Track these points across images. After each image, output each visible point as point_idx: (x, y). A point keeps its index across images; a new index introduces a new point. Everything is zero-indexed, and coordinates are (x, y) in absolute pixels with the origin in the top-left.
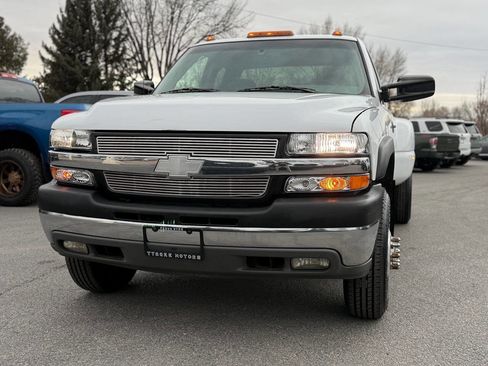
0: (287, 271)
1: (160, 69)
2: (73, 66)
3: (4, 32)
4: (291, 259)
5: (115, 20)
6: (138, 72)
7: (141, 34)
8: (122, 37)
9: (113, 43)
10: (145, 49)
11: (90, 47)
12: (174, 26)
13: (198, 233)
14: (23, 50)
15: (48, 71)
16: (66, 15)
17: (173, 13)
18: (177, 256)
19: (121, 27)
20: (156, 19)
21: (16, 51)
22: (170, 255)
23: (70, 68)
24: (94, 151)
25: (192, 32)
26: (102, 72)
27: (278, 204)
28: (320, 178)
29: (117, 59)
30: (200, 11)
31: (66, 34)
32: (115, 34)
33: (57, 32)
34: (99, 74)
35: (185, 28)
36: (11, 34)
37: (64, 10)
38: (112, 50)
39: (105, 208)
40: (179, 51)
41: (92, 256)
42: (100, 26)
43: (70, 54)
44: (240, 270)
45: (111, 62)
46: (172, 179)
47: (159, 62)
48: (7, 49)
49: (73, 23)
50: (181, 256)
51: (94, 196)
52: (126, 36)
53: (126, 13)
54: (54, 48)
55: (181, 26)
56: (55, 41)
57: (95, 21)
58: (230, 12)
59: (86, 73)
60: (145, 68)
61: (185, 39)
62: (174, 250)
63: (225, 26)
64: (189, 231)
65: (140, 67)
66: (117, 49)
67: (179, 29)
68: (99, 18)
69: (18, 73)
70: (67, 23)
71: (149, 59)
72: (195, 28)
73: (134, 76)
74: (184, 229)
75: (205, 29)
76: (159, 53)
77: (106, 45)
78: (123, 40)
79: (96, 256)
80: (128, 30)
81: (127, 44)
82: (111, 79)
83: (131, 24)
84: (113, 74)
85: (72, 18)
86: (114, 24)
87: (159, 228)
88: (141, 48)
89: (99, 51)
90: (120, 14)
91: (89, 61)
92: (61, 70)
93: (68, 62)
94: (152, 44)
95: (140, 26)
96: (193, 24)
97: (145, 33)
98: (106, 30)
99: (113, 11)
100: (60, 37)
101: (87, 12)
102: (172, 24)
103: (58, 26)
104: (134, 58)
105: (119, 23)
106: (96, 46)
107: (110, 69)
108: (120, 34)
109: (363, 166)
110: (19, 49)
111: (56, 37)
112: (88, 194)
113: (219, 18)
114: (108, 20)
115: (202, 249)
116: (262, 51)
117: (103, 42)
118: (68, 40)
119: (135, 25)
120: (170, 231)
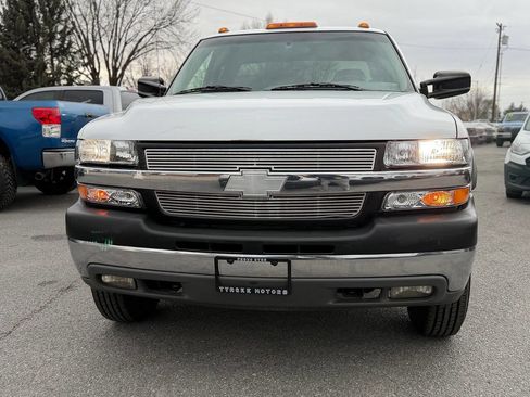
0: (384, 301)
1: (107, 62)
2: (18, 60)
5: (60, 13)
6: (85, 65)
7: (85, 27)
8: (68, 30)
9: (58, 36)
10: (91, 42)
11: (34, 41)
12: (120, 20)
13: (286, 264)
16: (7, 8)
17: (119, 6)
18: (257, 291)
19: (66, 21)
20: (102, 13)
22: (248, 290)
23: (14, 62)
24: (141, 166)
25: (138, 25)
26: (48, 66)
27: (381, 225)
28: (423, 193)
29: (63, 52)
30: (146, 5)
31: (8, 25)
32: (60, 28)
34: (45, 67)
35: (132, 21)
37: (5, 3)
38: (57, 43)
39: (162, 237)
40: (126, 44)
41: (140, 292)
42: (45, 19)
43: (14, 48)
44: (331, 303)
45: (57, 55)
46: (247, 199)
47: (106, 56)
49: (15, 15)
50: (263, 291)
51: (146, 221)
52: (72, 29)
53: (70, 6)
55: (127, 20)
57: (38, 14)
59: (31, 67)
60: (91, 62)
61: (131, 33)
62: (253, 285)
63: (171, 20)
64: (274, 262)
65: (86, 60)
66: (63, 42)
67: (125, 23)
68: (43, 11)
70: (9, 16)
71: (96, 52)
72: (141, 22)
73: (81, 69)
74: (268, 260)
75: (151, 23)
76: (106, 46)
77: (51, 38)
78: (69, 33)
79: (147, 291)
80: (73, 23)
81: (73, 38)
82: (58, 72)
83: (75, 16)
84: (59, 68)
85: (14, 10)
86: (59, 17)
87: (236, 259)
88: (87, 41)
89: (45, 43)
90: (64, 7)
91: (34, 54)
92: (4, 64)
93: (13, 56)
94: (98, 37)
95: (85, 19)
96: (140, 17)
97: (90, 27)
98: (50, 22)
99: (57, 4)
101: (30, 4)
102: (118, 17)
104: (80, 51)
105: (63, 17)
106: (41, 39)
107: (56, 62)
108: (66, 27)
112: (139, 220)
113: (165, 12)
114: (52, 12)
115: (289, 282)
116: (288, 44)
117: (49, 35)
118: (11, 34)
119: (80, 19)
120: (250, 263)
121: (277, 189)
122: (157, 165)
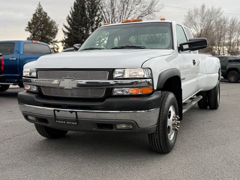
0: (114, 130)
2: (77, 35)
3: (47, 19)
4: (115, 125)
5: (96, 12)
7: (109, 18)
8: (100, 19)
9: (95, 23)
11: (85, 25)
12: (124, 13)
13: (75, 113)
14: (56, 28)
15: (67, 37)
16: (74, 11)
17: (124, 7)
18: (67, 123)
19: (99, 15)
20: (116, 10)
21: (53, 28)
22: (65, 122)
23: (76, 36)
24: (37, 77)
25: (133, 15)
28: (128, 89)
30: (137, 5)
31: (74, 19)
32: (96, 18)
33: (70, 19)
35: (130, 14)
36: (51, 20)
37: (73, 8)
39: (39, 102)
42: (90, 15)
43: (76, 29)
44: (94, 129)
46: (66, 89)
48: (49, 27)
49: (77, 14)
50: (69, 123)
51: (36, 97)
52: (102, 19)
53: (102, 8)
54: (69, 26)
55: (128, 12)
56: (69, 23)
57: (87, 13)
58: (152, 4)
62: (66, 120)
63: (149, 11)
64: (71, 112)
66: (97, 25)
67: (127, 14)
68: (89, 11)
69: (54, 38)
70: (74, 14)
72: (135, 13)
74: (69, 111)
75: (139, 13)
78: (100, 21)
79: (39, 122)
80: (102, 16)
81: (102, 23)
83: (104, 13)
85: (77, 12)
86: (96, 14)
87: (59, 110)
89: (89, 27)
90: (99, 9)
91: (85, 32)
92: (72, 37)
93: (75, 33)
95: (109, 14)
96: (134, 11)
97: (111, 17)
98: (92, 17)
99: (95, 7)
100: (71, 21)
101: (84, 8)
103: (70, 16)
105: (98, 13)
106: (88, 25)
108: (99, 18)
109: (149, 83)
110: (54, 27)
111: (70, 21)
112: (34, 96)
113: (146, 8)
114: (93, 12)
115: (77, 120)
117: (91, 22)
118: (75, 22)
119: (106, 14)
120: (64, 112)
121: (75, 86)
122: (41, 77)
